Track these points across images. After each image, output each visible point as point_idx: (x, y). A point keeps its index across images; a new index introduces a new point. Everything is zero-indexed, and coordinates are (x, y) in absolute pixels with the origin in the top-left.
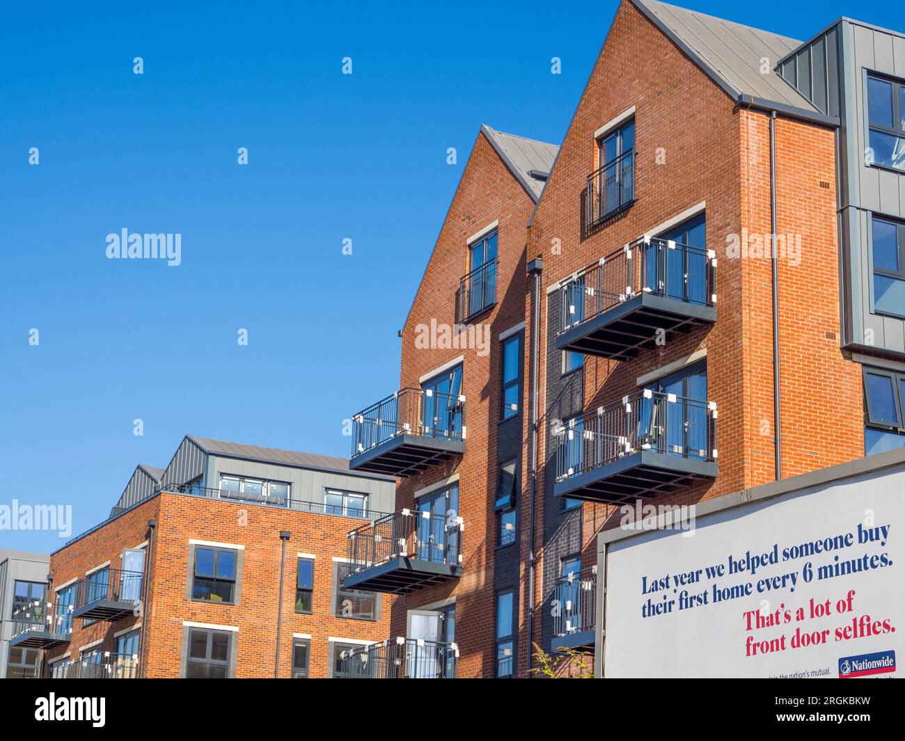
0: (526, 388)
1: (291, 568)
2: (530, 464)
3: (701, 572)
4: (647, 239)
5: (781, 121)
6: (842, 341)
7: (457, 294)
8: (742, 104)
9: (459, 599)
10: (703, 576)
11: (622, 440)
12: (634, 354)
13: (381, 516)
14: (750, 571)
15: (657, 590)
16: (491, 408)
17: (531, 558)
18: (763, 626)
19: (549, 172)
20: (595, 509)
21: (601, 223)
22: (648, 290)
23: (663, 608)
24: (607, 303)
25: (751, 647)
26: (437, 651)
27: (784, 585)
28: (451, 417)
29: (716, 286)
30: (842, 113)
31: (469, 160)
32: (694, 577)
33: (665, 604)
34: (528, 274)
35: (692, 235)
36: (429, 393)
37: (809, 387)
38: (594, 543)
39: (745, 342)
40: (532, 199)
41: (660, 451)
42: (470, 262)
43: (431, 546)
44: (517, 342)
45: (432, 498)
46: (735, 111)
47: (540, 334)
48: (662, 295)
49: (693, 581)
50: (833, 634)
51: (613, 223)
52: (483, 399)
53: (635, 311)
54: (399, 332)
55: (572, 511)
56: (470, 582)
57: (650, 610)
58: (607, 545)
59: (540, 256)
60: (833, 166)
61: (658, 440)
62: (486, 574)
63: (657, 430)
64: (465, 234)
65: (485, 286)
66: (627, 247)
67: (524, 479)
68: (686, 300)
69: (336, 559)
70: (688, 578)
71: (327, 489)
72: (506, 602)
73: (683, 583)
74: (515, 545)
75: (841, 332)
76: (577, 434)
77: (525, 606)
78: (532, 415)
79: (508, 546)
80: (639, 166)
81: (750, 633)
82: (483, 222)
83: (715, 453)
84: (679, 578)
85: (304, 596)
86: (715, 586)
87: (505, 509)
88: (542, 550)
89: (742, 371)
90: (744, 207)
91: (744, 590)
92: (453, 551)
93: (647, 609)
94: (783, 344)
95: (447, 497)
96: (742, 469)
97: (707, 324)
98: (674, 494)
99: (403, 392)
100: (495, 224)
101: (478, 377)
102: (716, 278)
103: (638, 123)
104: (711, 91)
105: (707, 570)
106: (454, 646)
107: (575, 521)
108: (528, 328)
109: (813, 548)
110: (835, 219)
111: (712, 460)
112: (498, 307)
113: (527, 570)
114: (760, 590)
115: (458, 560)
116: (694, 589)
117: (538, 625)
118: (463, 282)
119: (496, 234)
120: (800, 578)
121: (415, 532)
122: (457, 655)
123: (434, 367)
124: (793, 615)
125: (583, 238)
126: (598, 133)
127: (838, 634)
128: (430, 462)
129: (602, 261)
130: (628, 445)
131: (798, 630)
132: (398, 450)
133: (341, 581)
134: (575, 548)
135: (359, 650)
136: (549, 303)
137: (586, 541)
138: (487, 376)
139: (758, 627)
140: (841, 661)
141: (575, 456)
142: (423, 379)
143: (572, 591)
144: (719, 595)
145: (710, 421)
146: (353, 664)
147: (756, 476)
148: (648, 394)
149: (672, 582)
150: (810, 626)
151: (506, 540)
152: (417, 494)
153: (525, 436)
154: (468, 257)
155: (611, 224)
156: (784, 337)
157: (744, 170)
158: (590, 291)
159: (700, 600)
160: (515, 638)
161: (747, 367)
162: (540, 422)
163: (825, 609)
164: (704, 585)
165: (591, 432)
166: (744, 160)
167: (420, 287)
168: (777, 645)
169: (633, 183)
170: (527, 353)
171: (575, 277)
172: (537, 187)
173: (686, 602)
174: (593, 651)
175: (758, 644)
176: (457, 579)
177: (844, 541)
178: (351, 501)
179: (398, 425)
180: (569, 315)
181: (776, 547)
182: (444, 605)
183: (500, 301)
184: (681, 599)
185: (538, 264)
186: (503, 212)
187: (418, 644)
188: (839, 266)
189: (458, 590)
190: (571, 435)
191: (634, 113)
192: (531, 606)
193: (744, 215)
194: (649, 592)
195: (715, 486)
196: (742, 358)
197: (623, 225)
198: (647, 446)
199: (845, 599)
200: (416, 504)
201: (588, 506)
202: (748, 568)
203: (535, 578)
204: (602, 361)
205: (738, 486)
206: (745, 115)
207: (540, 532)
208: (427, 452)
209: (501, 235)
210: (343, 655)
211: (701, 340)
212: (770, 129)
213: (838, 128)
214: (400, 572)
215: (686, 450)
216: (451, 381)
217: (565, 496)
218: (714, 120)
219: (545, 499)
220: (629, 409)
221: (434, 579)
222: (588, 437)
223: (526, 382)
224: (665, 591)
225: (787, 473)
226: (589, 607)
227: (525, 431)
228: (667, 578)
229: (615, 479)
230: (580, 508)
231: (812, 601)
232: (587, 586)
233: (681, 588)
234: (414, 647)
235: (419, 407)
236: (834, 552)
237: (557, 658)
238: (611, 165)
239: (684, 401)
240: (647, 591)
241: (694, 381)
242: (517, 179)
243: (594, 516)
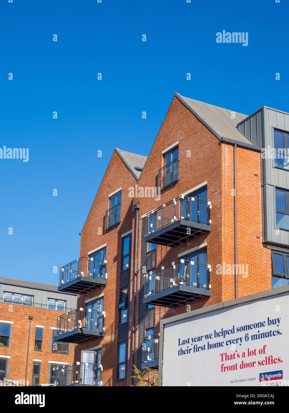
0: (132, 258)
1: (33, 331)
2: (133, 290)
3: (203, 337)
4: (183, 197)
5: (238, 148)
6: (263, 240)
7: (104, 218)
8: (223, 141)
9: (103, 346)
10: (204, 338)
11: (172, 280)
12: (177, 244)
13: (71, 310)
14: (223, 336)
15: (184, 344)
16: (118, 265)
17: (133, 329)
18: (228, 359)
19: (143, 168)
20: (160, 309)
21: (164, 190)
22: (183, 218)
23: (187, 352)
24: (166, 223)
25: (223, 368)
26: (94, 368)
27: (237, 343)
28: (101, 270)
29: (211, 216)
31: (110, 162)
32: (200, 339)
33: (188, 350)
34: (133, 210)
35: (201, 195)
36: (92, 259)
37: (249, 259)
38: (159, 324)
39: (223, 240)
40: (136, 179)
41: (187, 285)
42: (110, 205)
43: (92, 324)
44: (129, 238)
45: (92, 303)
46: (220, 144)
47: (138, 235)
48: (189, 220)
49: (199, 341)
50: (257, 363)
51: (169, 189)
52: (114, 262)
53: (178, 227)
54: (80, 233)
55: (151, 309)
56: (108, 339)
57: (182, 352)
58: (164, 325)
59: (139, 203)
60: (260, 167)
61: (186, 280)
62: (115, 336)
63: (186, 276)
64: (108, 193)
65: (116, 215)
66: (174, 200)
67: (131, 296)
68: (199, 222)
69: (52, 328)
70: (197, 339)
71: (49, 298)
72: (123, 347)
73: (195, 341)
74: (127, 324)
75: (263, 236)
76: (153, 278)
77: (131, 349)
78: (135, 269)
79: (124, 324)
80: (180, 166)
81: (223, 363)
82: (115, 188)
83: (210, 286)
84: (193, 339)
85: (38, 344)
86: (208, 343)
87: (123, 309)
88: (138, 326)
89: (221, 252)
90: (223, 184)
91: (220, 345)
92: (101, 325)
93: (180, 352)
94: (238, 241)
95: (99, 303)
96: (221, 293)
97: (207, 232)
98: (193, 303)
99: (81, 259)
100: (120, 189)
101: (113, 251)
102: (211, 213)
103: (180, 148)
104: (210, 135)
105: (205, 336)
106: (101, 366)
107: (152, 314)
108: (133, 232)
109: (249, 327)
110: (260, 189)
111: (209, 289)
112: (121, 223)
113: (131, 334)
114: (227, 345)
115: (103, 330)
116: (200, 344)
117: (136, 357)
118: (107, 213)
119: (121, 193)
120: (243, 339)
121: (85, 318)
122: (102, 369)
123: (94, 248)
124: (241, 355)
126: (163, 152)
127: (259, 363)
128: (92, 288)
129: (164, 206)
130: (174, 283)
131: (243, 362)
132: (79, 283)
133: (54, 337)
134: (152, 325)
135: (61, 367)
136: (142, 222)
137: (156, 322)
138: (116, 253)
139: (226, 360)
140: (261, 374)
141: (152, 287)
142: (89, 253)
143: (150, 343)
144: (210, 346)
145: (208, 273)
146: (59, 373)
147: (227, 296)
148: (182, 261)
149: (191, 340)
150: (248, 360)
151: (123, 322)
152: (86, 302)
153: (132, 278)
154: (109, 203)
155: (168, 190)
156: (239, 238)
157: (223, 168)
158: (159, 218)
159: (202, 348)
160: (126, 363)
161: (223, 250)
162: (138, 272)
163: (254, 353)
164: (204, 342)
165: (159, 277)
166: (223, 164)
167: (89, 215)
168: (234, 367)
169: (177, 173)
170: (133, 243)
171: (153, 212)
172: (138, 174)
173: (197, 349)
174: (157, 368)
175: (226, 367)
176: (102, 337)
177: (262, 325)
178: (59, 303)
179: (79, 272)
180: (150, 228)
181: (234, 326)
182: (96, 348)
183: (122, 221)
184: (194, 348)
185: (138, 206)
186: (124, 184)
187: (86, 365)
188: (262, 209)
189: (102, 342)
190: (150, 277)
191: (178, 144)
192: (133, 349)
193: (223, 187)
194: (181, 345)
195: (210, 300)
196: (221, 247)
197: (173, 190)
198: (182, 283)
199: (262, 348)
200: (85, 306)
201: (157, 308)
202: (222, 335)
203: (135, 338)
204: (164, 247)
205: (219, 300)
206: (224, 146)
207: (137, 318)
208: (90, 284)
209: (123, 193)
210: (54, 369)
211: (205, 239)
212: (234, 152)
214: (78, 334)
215: (198, 285)
216: (101, 254)
217: (148, 303)
218: (211, 148)
219: (139, 304)
220: (174, 267)
221: (93, 338)
222: (157, 279)
223: (132, 255)
224: (188, 345)
225: (239, 296)
226: (156, 350)
227: (132, 276)
228: (189, 339)
229: (168, 296)
230: (154, 309)
231: (248, 349)
232: (156, 341)
233: (194, 343)
234: (84, 366)
235: (88, 265)
236: (258, 329)
237: (143, 372)
238: (168, 165)
239: (197, 264)
240: (180, 344)
241: (202, 256)
242: (130, 170)
243: (160, 312)
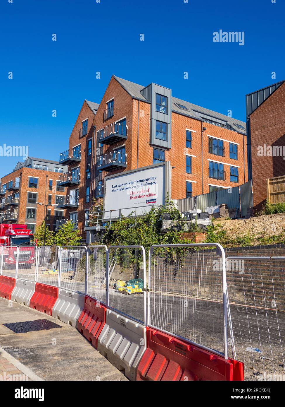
0: (92, 150)
1: (48, 182)
2: (93, 164)
4: (115, 123)
5: (140, 102)
6: (149, 143)
7: (80, 132)
8: (133, 98)
9: (80, 188)
11: (110, 160)
12: (112, 144)
13: (65, 172)
14: (131, 184)
15: (115, 187)
16: (86, 153)
17: (93, 181)
18: (133, 194)
19: (97, 109)
21: (107, 120)
22: (115, 132)
24: (107, 135)
26: (75, 197)
27: (137, 187)
28: (78, 155)
29: (128, 132)
30: (151, 101)
31: (82, 106)
32: (121, 185)
33: (116, 190)
34: (93, 129)
35: (123, 123)
36: (74, 150)
38: (104, 179)
39: (132, 143)
40: (94, 114)
41: (117, 162)
43: (74, 179)
44: (91, 141)
45: (74, 170)
46: (132, 100)
47: (95, 140)
48: (118, 134)
50: (145, 196)
51: (109, 119)
52: (84, 152)
53: (113, 136)
54: (69, 138)
55: (100, 173)
56: (81, 185)
57: (113, 191)
58: (106, 179)
59: (95, 125)
60: (149, 111)
61: (116, 160)
62: (84, 184)
63: (116, 158)
64: (81, 120)
65: (85, 130)
66: (111, 124)
67: (92, 167)
68: (122, 135)
69: (57, 180)
71: (55, 167)
72: (88, 189)
74: (90, 179)
76: (102, 159)
77: (91, 190)
78: (93, 155)
79: (88, 179)
80: (114, 109)
81: (131, 195)
82: (85, 118)
83: (126, 163)
84: (119, 185)
85: (51, 187)
86: (125, 187)
87: (88, 172)
88: (95, 180)
90: (133, 118)
91: (130, 188)
92: (78, 179)
94: (139, 143)
95: (77, 169)
96: (131, 166)
97: (126, 139)
98: (119, 170)
99: (69, 150)
100: (87, 119)
101: (84, 147)
102: (128, 131)
103: (114, 101)
104: (128, 95)
105: (124, 184)
106: (78, 197)
107: (101, 175)
108: (93, 139)
109: (143, 181)
110: (149, 121)
111: (126, 164)
112: (87, 134)
113: (92, 183)
114: (133, 188)
115: (79, 181)
116: (121, 187)
117: (94, 193)
118: (81, 129)
119: (87, 121)
120: (140, 186)
121: (71, 176)
122: (79, 198)
123: (75, 145)
124: (139, 192)
125: (103, 122)
126: (107, 102)
127: (146, 196)
128: (74, 163)
129: (107, 127)
130: (111, 161)
131: (139, 195)
132: (68, 160)
133: (57, 184)
134: (101, 179)
135: (61, 197)
136: (97, 134)
137: (103, 178)
138: (85, 147)
140: (147, 200)
141: (101, 163)
142: (73, 147)
143: (100, 187)
144: (126, 189)
145: (126, 157)
146: (60, 200)
147: (134, 167)
148: (115, 152)
149: (117, 186)
150: (142, 194)
151: (88, 178)
152: (72, 169)
153: (92, 159)
154: (82, 125)
157: (133, 111)
158: (105, 132)
159: (122, 189)
160: (89, 195)
161: (132, 147)
162: (95, 156)
163: (144, 191)
164: (123, 187)
165: (104, 158)
166: (133, 109)
168: (136, 197)
169: (113, 112)
170: (93, 143)
171: (102, 130)
172: (95, 112)
173: (120, 190)
174: (103, 198)
176: (79, 185)
177: (148, 180)
178: (60, 170)
179: (68, 156)
180: (100, 136)
181: (136, 180)
182: (76, 189)
185: (95, 127)
186: (89, 116)
187: (72, 196)
188: (150, 129)
189: (79, 187)
190: (100, 159)
191: (113, 99)
193: (133, 119)
195: (126, 169)
197: (111, 120)
198: (114, 161)
199: (148, 190)
200: (72, 171)
201: (103, 172)
203: (93, 185)
204: (106, 145)
205: (130, 169)
206: (134, 100)
207: (94, 176)
208: (74, 161)
210: (58, 198)
211: (124, 142)
212: (138, 103)
213: (151, 104)
214: (68, 183)
215: (121, 162)
216: (78, 148)
217: (99, 170)
218: (128, 101)
219: (95, 170)
220: (111, 154)
221: (75, 185)
223: (92, 149)
225: (139, 167)
226: (103, 190)
227: (92, 158)
229: (108, 167)
230: (102, 172)
231: (142, 190)
232: (103, 186)
233: (119, 187)
235: (72, 153)
236: (146, 181)
237: (97, 199)
238: (109, 108)
239: (121, 153)
240: (113, 188)
241: (123, 149)
242: (92, 110)
243: (104, 174)
